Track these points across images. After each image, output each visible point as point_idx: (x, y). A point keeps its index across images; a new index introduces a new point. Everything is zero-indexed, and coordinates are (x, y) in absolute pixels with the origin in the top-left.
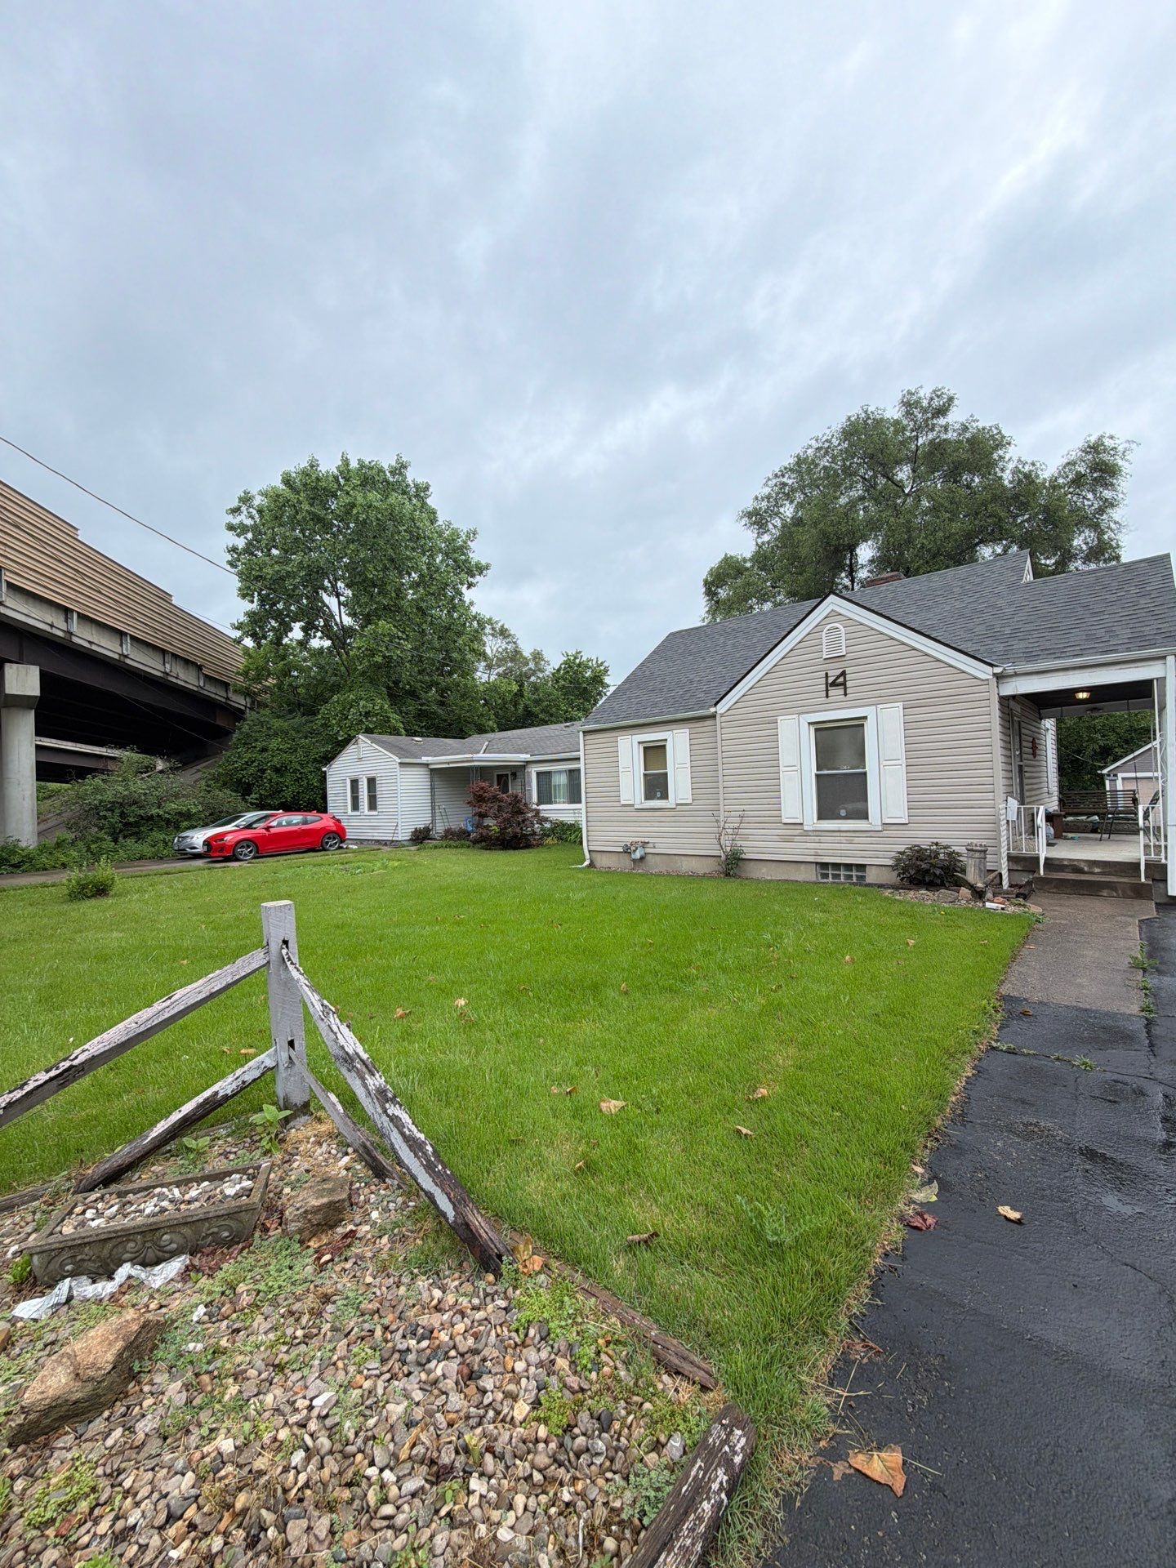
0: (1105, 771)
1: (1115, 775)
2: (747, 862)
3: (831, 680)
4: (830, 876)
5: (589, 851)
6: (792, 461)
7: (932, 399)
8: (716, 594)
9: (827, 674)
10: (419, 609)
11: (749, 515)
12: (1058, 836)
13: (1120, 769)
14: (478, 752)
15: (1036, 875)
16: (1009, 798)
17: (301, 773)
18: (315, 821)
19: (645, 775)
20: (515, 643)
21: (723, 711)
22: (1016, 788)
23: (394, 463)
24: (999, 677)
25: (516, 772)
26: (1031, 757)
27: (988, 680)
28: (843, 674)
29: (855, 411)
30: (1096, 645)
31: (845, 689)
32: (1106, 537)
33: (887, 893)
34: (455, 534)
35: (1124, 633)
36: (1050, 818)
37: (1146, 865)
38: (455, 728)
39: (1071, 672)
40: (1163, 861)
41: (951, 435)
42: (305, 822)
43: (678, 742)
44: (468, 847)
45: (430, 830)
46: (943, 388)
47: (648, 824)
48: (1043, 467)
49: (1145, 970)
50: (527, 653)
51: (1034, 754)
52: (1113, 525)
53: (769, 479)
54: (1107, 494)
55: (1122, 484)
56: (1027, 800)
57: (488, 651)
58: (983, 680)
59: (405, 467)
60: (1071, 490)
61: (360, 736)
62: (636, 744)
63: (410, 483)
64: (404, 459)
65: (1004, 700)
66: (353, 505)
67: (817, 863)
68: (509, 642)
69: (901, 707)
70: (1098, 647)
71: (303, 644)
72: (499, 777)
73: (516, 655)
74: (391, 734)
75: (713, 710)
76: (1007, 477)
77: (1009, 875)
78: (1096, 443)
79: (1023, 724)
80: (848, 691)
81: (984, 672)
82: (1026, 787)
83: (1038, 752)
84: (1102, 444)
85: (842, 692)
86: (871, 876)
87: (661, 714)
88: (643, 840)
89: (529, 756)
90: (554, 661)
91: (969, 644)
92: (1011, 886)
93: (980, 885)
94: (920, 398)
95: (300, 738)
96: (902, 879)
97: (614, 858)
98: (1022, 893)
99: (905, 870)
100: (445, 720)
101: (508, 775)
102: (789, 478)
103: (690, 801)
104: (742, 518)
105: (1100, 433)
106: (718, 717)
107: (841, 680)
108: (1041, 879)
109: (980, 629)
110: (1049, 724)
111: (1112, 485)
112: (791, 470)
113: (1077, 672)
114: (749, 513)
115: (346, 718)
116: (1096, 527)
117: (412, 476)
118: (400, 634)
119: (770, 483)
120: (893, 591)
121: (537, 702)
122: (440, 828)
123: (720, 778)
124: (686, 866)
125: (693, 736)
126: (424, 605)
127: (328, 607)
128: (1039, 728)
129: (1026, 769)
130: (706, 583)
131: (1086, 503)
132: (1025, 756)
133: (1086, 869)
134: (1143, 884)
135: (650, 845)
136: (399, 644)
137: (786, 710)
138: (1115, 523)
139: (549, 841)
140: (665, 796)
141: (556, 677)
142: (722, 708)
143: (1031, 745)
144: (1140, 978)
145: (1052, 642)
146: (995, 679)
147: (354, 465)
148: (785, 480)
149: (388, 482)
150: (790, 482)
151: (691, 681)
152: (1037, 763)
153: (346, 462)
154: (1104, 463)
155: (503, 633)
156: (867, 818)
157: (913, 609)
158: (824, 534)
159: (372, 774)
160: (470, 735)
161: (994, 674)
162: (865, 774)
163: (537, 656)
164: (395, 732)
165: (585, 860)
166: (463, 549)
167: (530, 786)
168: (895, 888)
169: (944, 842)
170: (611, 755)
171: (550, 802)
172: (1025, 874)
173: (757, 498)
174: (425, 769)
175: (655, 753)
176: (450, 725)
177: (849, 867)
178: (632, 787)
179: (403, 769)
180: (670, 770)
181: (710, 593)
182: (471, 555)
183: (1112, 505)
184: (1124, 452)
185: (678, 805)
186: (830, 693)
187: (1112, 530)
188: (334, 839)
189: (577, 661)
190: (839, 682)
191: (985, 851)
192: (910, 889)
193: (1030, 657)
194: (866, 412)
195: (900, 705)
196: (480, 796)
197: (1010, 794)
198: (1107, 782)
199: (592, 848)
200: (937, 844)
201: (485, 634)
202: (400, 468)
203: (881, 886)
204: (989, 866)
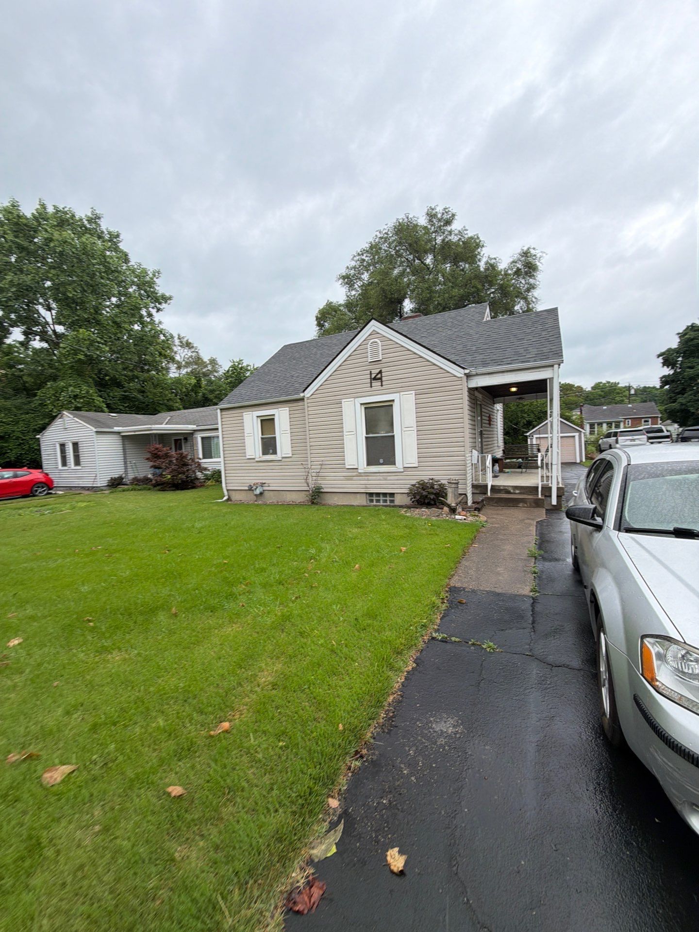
0: (528, 434)
1: (533, 436)
2: (326, 494)
3: (373, 376)
4: (375, 501)
5: (228, 490)
6: (368, 246)
7: (443, 214)
8: (323, 326)
9: (371, 372)
10: (115, 322)
11: (344, 278)
12: (501, 471)
13: (535, 433)
14: (162, 424)
15: (486, 496)
16: (473, 450)
17: (23, 440)
18: (25, 475)
19: (262, 438)
20: (197, 352)
21: (308, 395)
22: (479, 445)
23: (90, 214)
24: (468, 376)
25: (187, 437)
26: (488, 425)
27: (461, 377)
28: (380, 372)
29: (401, 217)
30: (519, 358)
31: (382, 382)
32: (531, 306)
33: (403, 511)
34: (145, 272)
35: (533, 351)
36: (495, 461)
37: (542, 488)
38: (150, 408)
39: (505, 374)
40: (550, 485)
41: (454, 238)
42: (15, 476)
43: (282, 416)
44: (149, 489)
45: (123, 479)
46: (449, 208)
47: (264, 471)
48: (500, 261)
49: (536, 558)
50: (206, 359)
51: (490, 424)
52: (534, 300)
53: (355, 256)
54: (532, 281)
55: (539, 276)
56: (484, 451)
57: (178, 358)
58: (458, 377)
59: (99, 218)
60: (515, 277)
61: (64, 412)
62: (255, 418)
63: (105, 231)
64: (98, 212)
65: (472, 391)
66: (51, 240)
67: (366, 493)
68: (194, 352)
69: (414, 394)
70: (520, 360)
71: (25, 344)
72: (176, 441)
73: (198, 361)
74: (96, 411)
75: (302, 395)
76: (482, 265)
77: (473, 496)
78: (526, 251)
79: (483, 406)
80: (383, 384)
81: (459, 372)
82: (484, 443)
83: (492, 423)
84: (529, 252)
85: (379, 384)
86: (398, 500)
87: (271, 397)
88: (261, 481)
89: (195, 426)
90: (225, 366)
91: (453, 356)
92: (474, 503)
93: (453, 505)
94: (436, 212)
95: (22, 414)
96: (413, 502)
97: (243, 494)
98: (478, 507)
99: (414, 495)
100: (144, 403)
101: (182, 440)
102: (366, 256)
103: (290, 455)
104: (339, 279)
105: (528, 246)
106: (305, 399)
107: (379, 376)
108: (489, 498)
109: (460, 347)
110: (499, 407)
111: (534, 276)
112: (367, 251)
113: (509, 373)
114: (343, 276)
115: (58, 400)
116: (525, 299)
117: (105, 225)
118: (99, 340)
119: (355, 258)
120: (415, 324)
121: (212, 391)
122: (131, 476)
123: (308, 440)
124: (290, 498)
125: (291, 412)
126: (118, 320)
127: (44, 318)
128: (493, 409)
129: (484, 432)
130: (317, 318)
131: (521, 285)
132: (484, 425)
133: (512, 491)
134: (540, 499)
135: (266, 485)
136: (99, 346)
137: (347, 395)
138: (536, 298)
139: (209, 483)
140: (275, 452)
141: (227, 375)
142: (308, 393)
143: (487, 419)
144: (532, 564)
145: (497, 355)
146: (465, 377)
147: (50, 210)
148: (364, 257)
149: (86, 228)
150: (367, 259)
151: (292, 376)
152: (491, 429)
153: (43, 206)
154: (530, 263)
155: (188, 345)
156: (395, 464)
157: (425, 334)
158: (383, 290)
159: (75, 440)
160: (159, 412)
161: (465, 374)
162: (393, 436)
163: (213, 362)
164: (99, 410)
165: (224, 496)
166: (151, 284)
167: (197, 447)
168: (408, 507)
169: (436, 478)
170: (239, 425)
171: (211, 457)
172: (481, 495)
173: (348, 267)
174: (118, 436)
175: (267, 423)
176: (147, 405)
177: (385, 494)
178: (253, 446)
179: (98, 436)
180: (277, 435)
181: (320, 325)
182: (157, 288)
183: (534, 288)
184: (540, 258)
185: (283, 458)
186: (373, 384)
187: (534, 302)
188: (43, 487)
189: (240, 366)
190: (377, 378)
191: (457, 483)
192: (417, 508)
193: (485, 364)
194: (407, 218)
195: (413, 392)
196: (156, 454)
197: (474, 447)
198: (529, 440)
199: (229, 488)
200: (432, 479)
201: (175, 345)
202: (95, 219)
203: (401, 507)
204: (460, 491)
